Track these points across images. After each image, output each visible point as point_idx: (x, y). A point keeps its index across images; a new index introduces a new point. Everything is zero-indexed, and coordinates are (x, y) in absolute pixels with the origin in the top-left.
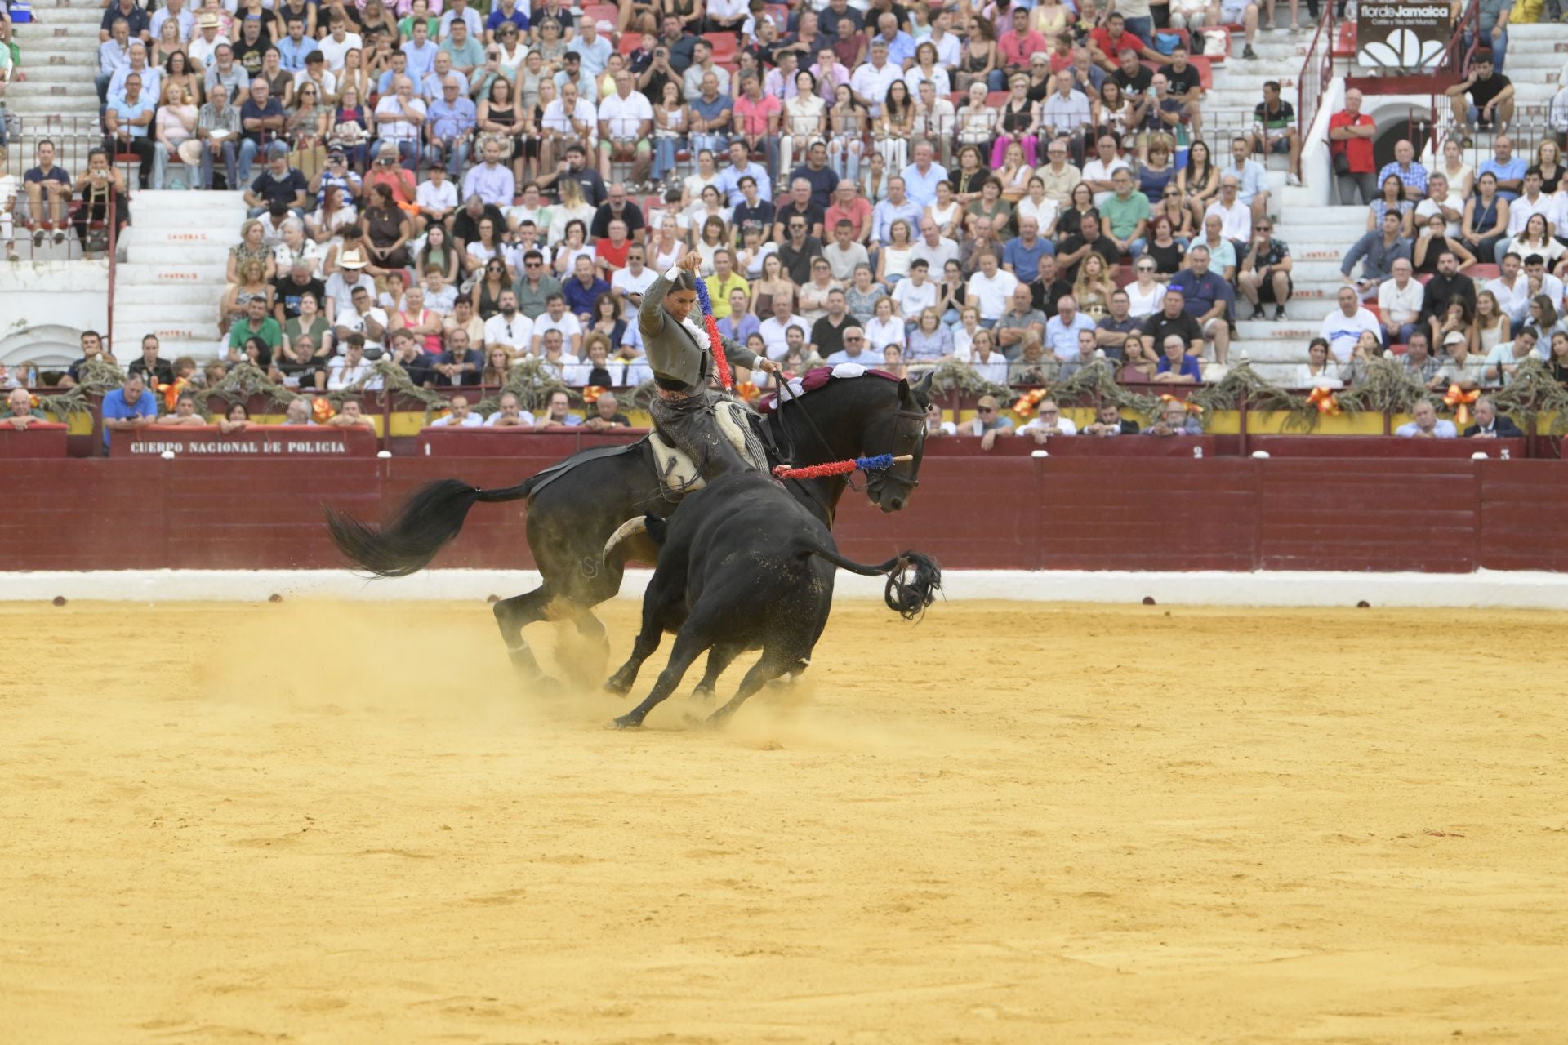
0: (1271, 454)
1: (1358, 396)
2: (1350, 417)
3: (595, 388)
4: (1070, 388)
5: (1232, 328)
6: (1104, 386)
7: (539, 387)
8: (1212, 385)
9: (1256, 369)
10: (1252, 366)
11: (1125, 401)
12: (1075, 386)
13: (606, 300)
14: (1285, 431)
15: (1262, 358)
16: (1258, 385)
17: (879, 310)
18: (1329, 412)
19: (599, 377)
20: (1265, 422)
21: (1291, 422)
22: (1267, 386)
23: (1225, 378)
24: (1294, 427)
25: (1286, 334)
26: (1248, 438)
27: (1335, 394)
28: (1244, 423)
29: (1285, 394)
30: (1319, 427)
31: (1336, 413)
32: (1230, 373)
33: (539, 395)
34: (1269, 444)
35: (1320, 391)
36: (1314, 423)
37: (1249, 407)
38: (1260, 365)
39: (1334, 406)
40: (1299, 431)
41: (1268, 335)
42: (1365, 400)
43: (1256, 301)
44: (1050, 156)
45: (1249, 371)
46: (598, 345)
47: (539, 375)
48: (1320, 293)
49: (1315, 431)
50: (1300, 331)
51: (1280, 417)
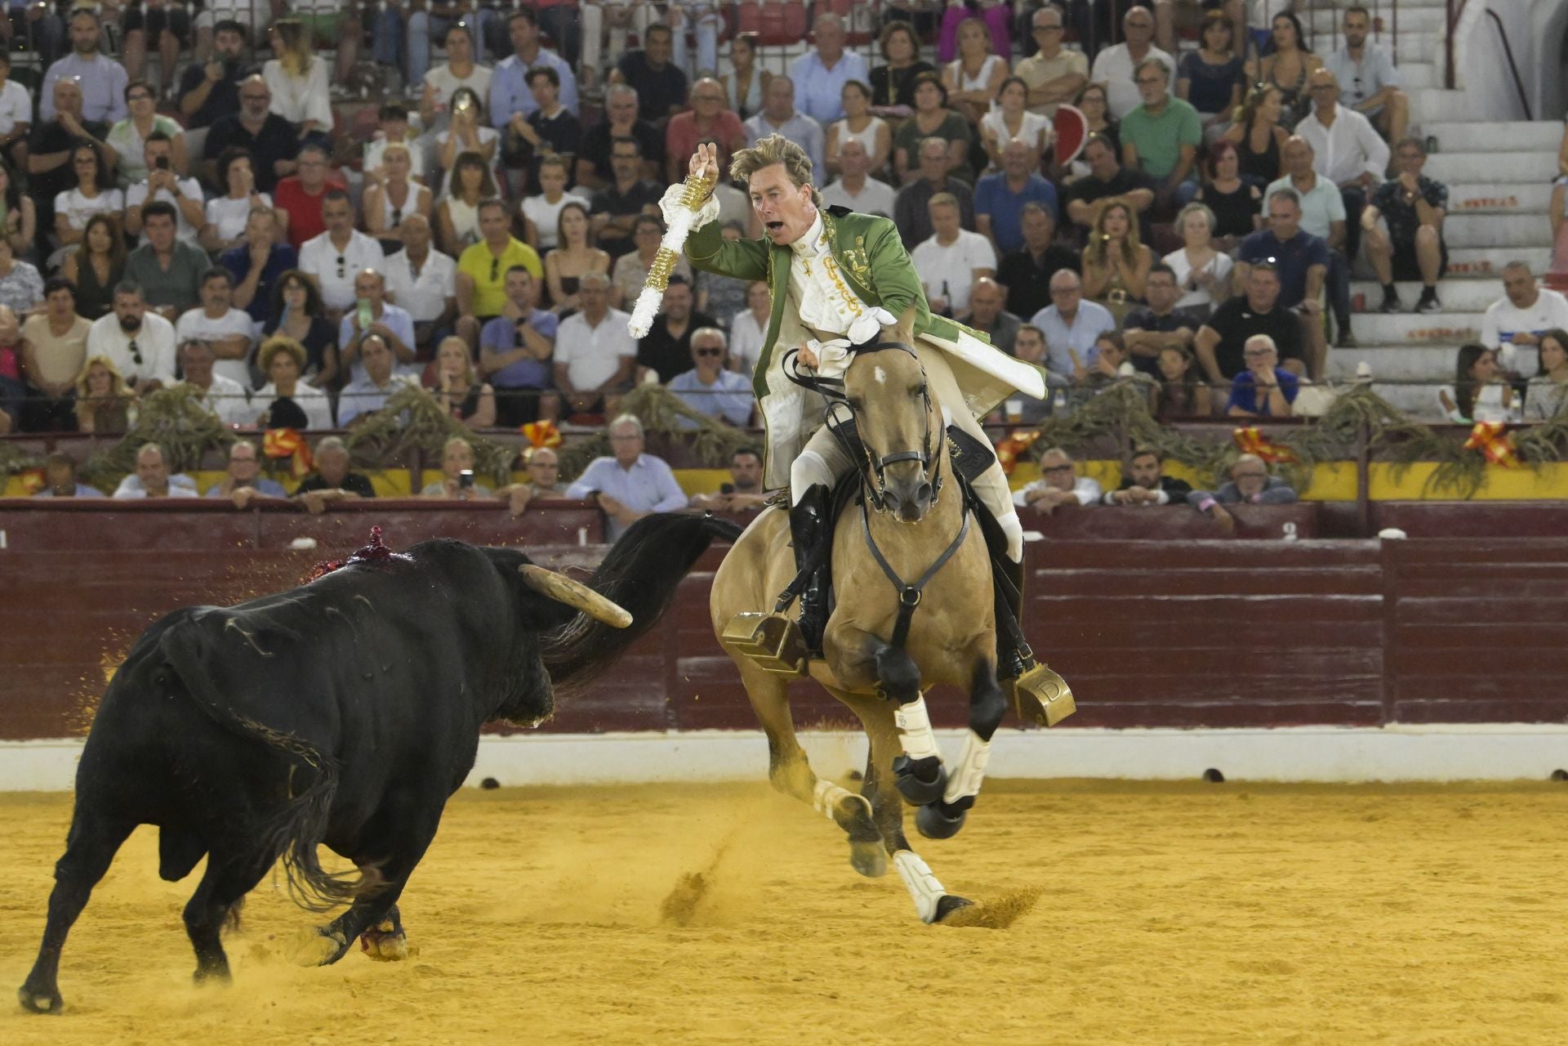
0: (1409, 535)
1: (1550, 437)
2: (1535, 469)
3: (280, 433)
4: (1078, 427)
5: (1345, 326)
6: (1134, 423)
7: (187, 433)
8: (1313, 420)
9: (1384, 392)
10: (1375, 388)
11: (1168, 448)
12: (1086, 425)
13: (293, 282)
14: (1429, 496)
15: (1393, 375)
16: (1386, 420)
17: (752, 299)
18: (1502, 462)
19: (286, 414)
20: (1398, 480)
21: (1442, 477)
22: (1402, 422)
23: (1332, 408)
24: (1446, 488)
25: (1431, 334)
26: (1371, 506)
27: (1512, 433)
28: (1364, 480)
29: (1428, 431)
30: (1486, 487)
31: (1512, 462)
32: (1340, 399)
33: (188, 447)
34: (1405, 515)
35: (1487, 428)
36: (1477, 483)
37: (1370, 456)
38: (1390, 387)
39: (1511, 452)
40: (1451, 495)
41: (1403, 337)
42: (1561, 442)
43: (1388, 280)
44: (1039, 38)
45: (1372, 397)
46: (282, 358)
47: (187, 413)
48: (1486, 265)
49: (1482, 495)
50: (1454, 329)
51: (1421, 472)
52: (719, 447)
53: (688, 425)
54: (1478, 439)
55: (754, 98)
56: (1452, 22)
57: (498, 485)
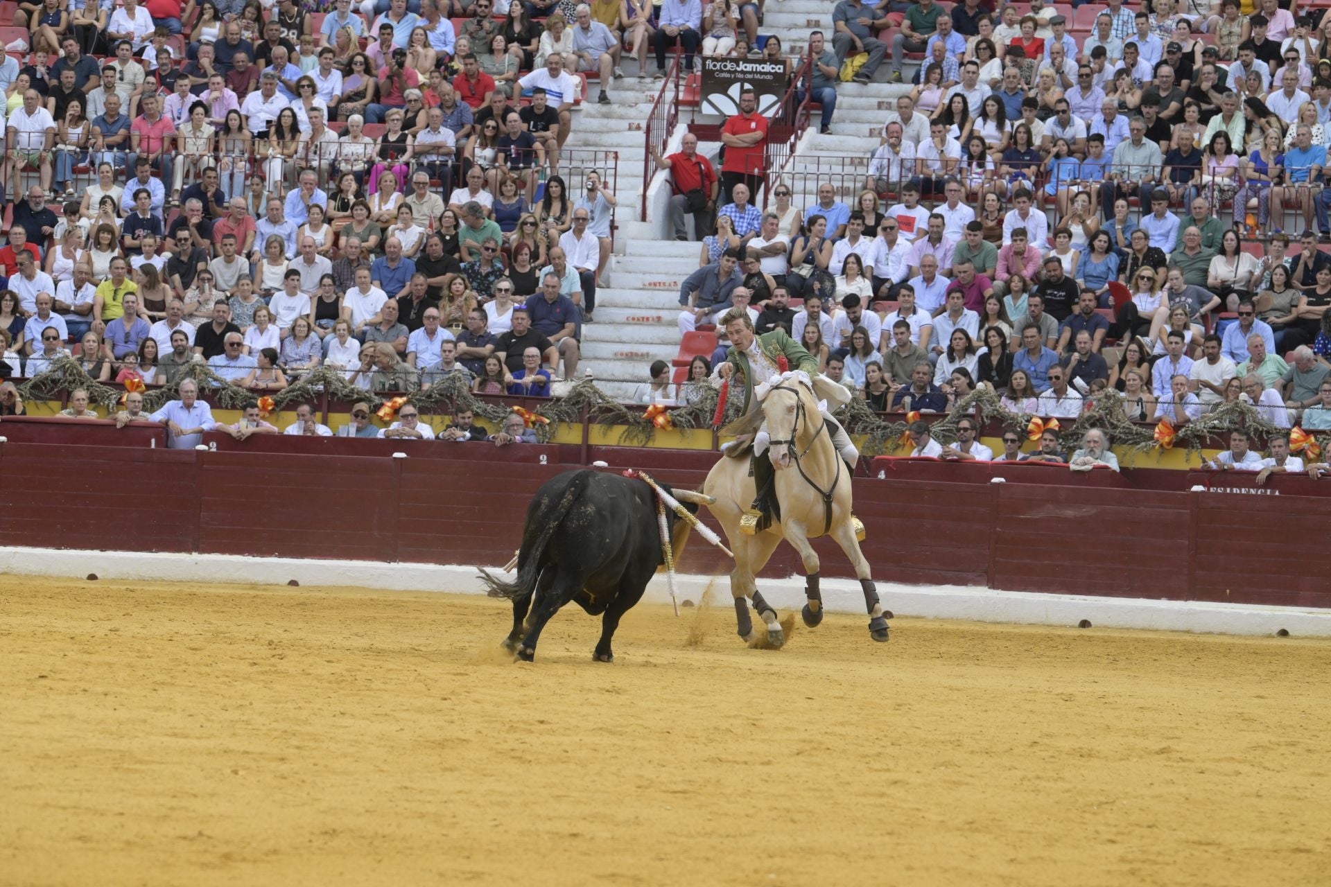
0: (609, 465)
1: (690, 414)
2: (682, 433)
5: (578, 348)
6: (460, 395)
8: (559, 399)
9: (598, 385)
10: (595, 383)
12: (434, 395)
13: (6, 297)
14: (622, 444)
15: (605, 376)
16: (600, 401)
17: (257, 318)
18: (663, 427)
20: (605, 434)
21: (628, 435)
22: (608, 402)
23: (570, 393)
24: (631, 440)
25: (627, 355)
26: (590, 448)
27: (670, 411)
28: (586, 434)
29: (624, 410)
30: (654, 441)
31: (670, 428)
32: (574, 388)
34: (608, 454)
35: (655, 408)
36: (649, 437)
37: (591, 420)
38: (603, 382)
39: (668, 422)
40: (635, 444)
41: (611, 356)
42: (696, 418)
44: (415, 187)
45: (592, 387)
48: (659, 318)
49: (650, 444)
50: (640, 353)
51: (619, 430)
52: (231, 398)
53: (216, 384)
54: (650, 413)
55: (262, 210)
56: (646, 186)
57: (109, 413)
